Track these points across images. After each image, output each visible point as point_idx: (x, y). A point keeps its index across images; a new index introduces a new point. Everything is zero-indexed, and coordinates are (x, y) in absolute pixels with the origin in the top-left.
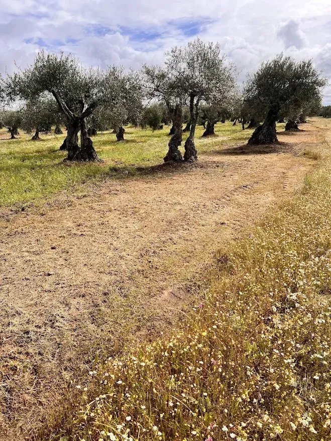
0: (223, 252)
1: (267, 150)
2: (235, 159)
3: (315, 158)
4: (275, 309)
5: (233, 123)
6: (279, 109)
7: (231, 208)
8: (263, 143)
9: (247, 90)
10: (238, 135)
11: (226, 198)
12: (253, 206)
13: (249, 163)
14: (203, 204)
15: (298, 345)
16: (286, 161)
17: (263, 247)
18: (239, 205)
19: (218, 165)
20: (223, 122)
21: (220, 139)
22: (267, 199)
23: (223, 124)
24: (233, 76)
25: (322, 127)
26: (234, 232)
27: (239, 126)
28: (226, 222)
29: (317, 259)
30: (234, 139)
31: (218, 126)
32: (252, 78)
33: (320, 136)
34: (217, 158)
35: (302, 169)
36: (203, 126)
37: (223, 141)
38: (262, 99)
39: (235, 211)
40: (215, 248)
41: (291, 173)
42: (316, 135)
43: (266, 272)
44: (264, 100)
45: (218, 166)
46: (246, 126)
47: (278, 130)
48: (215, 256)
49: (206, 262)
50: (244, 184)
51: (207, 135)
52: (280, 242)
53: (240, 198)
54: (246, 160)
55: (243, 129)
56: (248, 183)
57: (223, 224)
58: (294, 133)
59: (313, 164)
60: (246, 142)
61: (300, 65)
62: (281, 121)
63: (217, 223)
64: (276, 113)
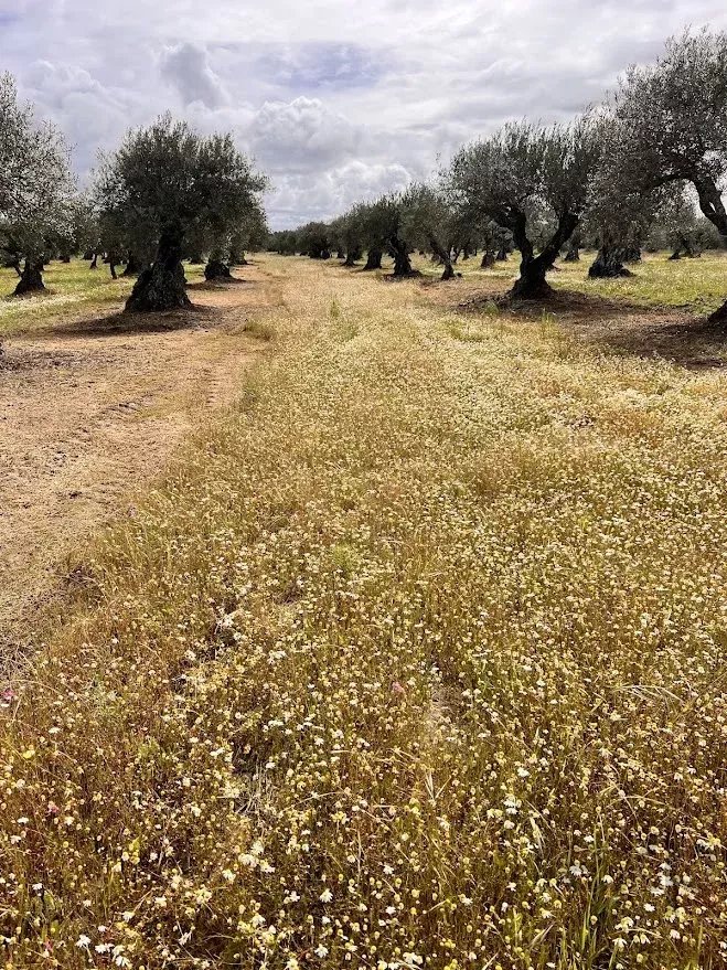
0: (77, 560)
1: (170, 323)
2: (100, 345)
3: (266, 336)
4: (191, 656)
5: (90, 262)
6: (183, 234)
7: (94, 457)
8: (160, 308)
9: (104, 190)
10: (104, 290)
11: (83, 433)
12: (144, 447)
13: (131, 352)
14: (23, 455)
15: (238, 716)
16: (210, 345)
17: (164, 532)
18: (114, 448)
19: (57, 360)
20: (66, 260)
21: (60, 300)
22: (174, 428)
23: (65, 265)
24: (60, 153)
25: (278, 273)
26: (101, 510)
27: (104, 271)
28: (83, 490)
29: (273, 537)
30: (94, 300)
31: (52, 272)
32: (111, 162)
33: (275, 291)
34: (53, 346)
35: (243, 360)
36: (13, 270)
37: (68, 305)
38: (141, 210)
39: (104, 462)
40: (57, 553)
41: (220, 370)
42: (267, 291)
43: (170, 586)
44: (147, 212)
45: (57, 364)
46: (119, 270)
47: (192, 279)
48: (58, 572)
49: (38, 590)
50: (122, 399)
51: (25, 291)
52: (200, 516)
53: (116, 432)
54: (124, 346)
55: (115, 278)
56: (132, 398)
57: (74, 495)
58: (222, 285)
59: (261, 348)
60: (123, 306)
61: (211, 144)
62: (196, 261)
63: (61, 496)
64: (176, 243)
